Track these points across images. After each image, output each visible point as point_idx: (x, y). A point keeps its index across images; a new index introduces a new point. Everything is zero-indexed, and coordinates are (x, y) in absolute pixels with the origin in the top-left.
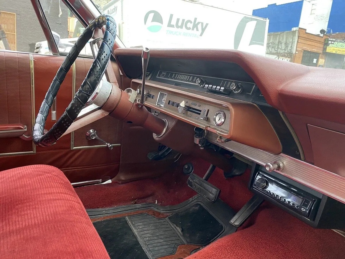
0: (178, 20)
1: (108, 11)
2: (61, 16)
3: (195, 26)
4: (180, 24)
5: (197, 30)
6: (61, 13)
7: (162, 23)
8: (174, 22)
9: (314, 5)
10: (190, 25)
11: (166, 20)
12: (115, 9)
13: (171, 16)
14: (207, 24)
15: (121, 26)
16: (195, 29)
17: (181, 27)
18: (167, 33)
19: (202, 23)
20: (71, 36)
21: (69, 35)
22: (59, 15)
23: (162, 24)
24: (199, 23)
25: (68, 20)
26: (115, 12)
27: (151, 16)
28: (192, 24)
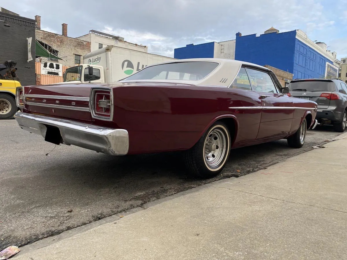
0: (143, 66)
1: (90, 60)
2: (30, 61)
7: (133, 69)
8: (140, 68)
9: (222, 46)
11: (135, 67)
13: (139, 63)
15: (106, 72)
20: (38, 78)
21: (37, 77)
22: (28, 61)
25: (36, 64)
26: (98, 61)
27: (126, 63)
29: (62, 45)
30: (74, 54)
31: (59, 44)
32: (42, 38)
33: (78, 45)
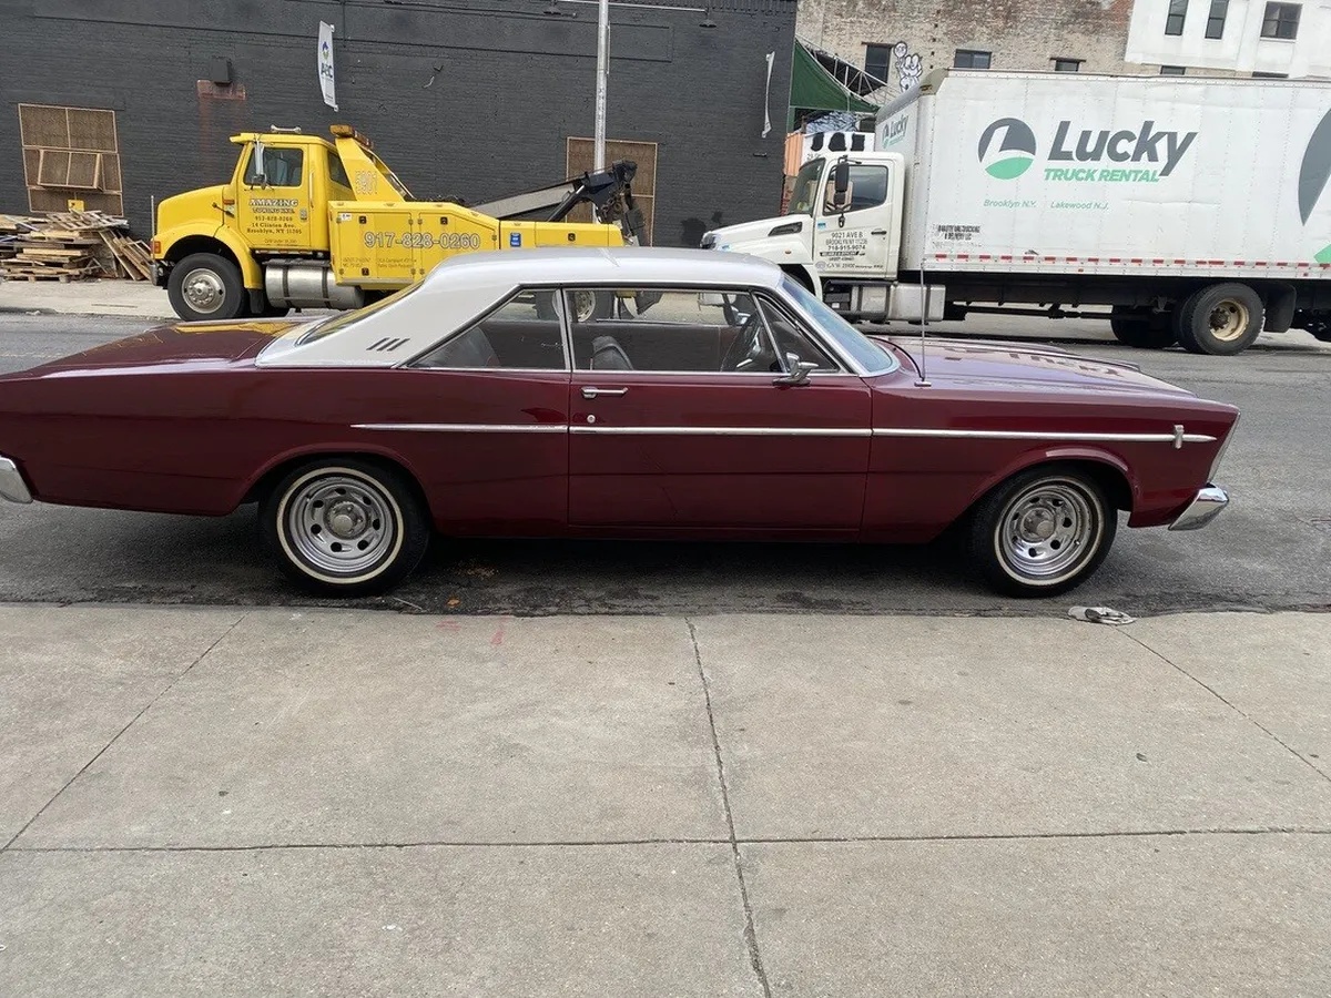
1: (887, 126)
2: (767, 134)
3: (1146, 146)
4: (1090, 147)
5: (1153, 158)
6: (768, 128)
7: (1033, 150)
10: (1124, 146)
11: (1044, 142)
12: (903, 122)
14: (1190, 137)
15: (912, 173)
16: (1145, 155)
17: (1096, 155)
18: (1047, 178)
19: (1169, 134)
22: (764, 133)
23: (1034, 154)
24: (1159, 135)
25: (786, 142)
26: (902, 133)
27: (1000, 134)
28: (1134, 143)
29: (1011, 27)
30: (1052, 59)
31: (1001, 23)
32: (938, 12)
33: (1077, 15)
